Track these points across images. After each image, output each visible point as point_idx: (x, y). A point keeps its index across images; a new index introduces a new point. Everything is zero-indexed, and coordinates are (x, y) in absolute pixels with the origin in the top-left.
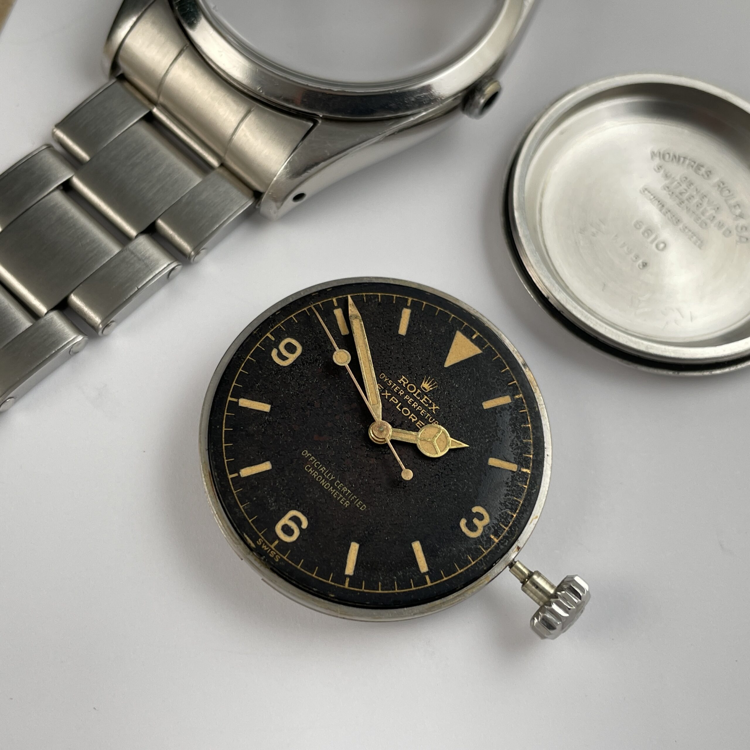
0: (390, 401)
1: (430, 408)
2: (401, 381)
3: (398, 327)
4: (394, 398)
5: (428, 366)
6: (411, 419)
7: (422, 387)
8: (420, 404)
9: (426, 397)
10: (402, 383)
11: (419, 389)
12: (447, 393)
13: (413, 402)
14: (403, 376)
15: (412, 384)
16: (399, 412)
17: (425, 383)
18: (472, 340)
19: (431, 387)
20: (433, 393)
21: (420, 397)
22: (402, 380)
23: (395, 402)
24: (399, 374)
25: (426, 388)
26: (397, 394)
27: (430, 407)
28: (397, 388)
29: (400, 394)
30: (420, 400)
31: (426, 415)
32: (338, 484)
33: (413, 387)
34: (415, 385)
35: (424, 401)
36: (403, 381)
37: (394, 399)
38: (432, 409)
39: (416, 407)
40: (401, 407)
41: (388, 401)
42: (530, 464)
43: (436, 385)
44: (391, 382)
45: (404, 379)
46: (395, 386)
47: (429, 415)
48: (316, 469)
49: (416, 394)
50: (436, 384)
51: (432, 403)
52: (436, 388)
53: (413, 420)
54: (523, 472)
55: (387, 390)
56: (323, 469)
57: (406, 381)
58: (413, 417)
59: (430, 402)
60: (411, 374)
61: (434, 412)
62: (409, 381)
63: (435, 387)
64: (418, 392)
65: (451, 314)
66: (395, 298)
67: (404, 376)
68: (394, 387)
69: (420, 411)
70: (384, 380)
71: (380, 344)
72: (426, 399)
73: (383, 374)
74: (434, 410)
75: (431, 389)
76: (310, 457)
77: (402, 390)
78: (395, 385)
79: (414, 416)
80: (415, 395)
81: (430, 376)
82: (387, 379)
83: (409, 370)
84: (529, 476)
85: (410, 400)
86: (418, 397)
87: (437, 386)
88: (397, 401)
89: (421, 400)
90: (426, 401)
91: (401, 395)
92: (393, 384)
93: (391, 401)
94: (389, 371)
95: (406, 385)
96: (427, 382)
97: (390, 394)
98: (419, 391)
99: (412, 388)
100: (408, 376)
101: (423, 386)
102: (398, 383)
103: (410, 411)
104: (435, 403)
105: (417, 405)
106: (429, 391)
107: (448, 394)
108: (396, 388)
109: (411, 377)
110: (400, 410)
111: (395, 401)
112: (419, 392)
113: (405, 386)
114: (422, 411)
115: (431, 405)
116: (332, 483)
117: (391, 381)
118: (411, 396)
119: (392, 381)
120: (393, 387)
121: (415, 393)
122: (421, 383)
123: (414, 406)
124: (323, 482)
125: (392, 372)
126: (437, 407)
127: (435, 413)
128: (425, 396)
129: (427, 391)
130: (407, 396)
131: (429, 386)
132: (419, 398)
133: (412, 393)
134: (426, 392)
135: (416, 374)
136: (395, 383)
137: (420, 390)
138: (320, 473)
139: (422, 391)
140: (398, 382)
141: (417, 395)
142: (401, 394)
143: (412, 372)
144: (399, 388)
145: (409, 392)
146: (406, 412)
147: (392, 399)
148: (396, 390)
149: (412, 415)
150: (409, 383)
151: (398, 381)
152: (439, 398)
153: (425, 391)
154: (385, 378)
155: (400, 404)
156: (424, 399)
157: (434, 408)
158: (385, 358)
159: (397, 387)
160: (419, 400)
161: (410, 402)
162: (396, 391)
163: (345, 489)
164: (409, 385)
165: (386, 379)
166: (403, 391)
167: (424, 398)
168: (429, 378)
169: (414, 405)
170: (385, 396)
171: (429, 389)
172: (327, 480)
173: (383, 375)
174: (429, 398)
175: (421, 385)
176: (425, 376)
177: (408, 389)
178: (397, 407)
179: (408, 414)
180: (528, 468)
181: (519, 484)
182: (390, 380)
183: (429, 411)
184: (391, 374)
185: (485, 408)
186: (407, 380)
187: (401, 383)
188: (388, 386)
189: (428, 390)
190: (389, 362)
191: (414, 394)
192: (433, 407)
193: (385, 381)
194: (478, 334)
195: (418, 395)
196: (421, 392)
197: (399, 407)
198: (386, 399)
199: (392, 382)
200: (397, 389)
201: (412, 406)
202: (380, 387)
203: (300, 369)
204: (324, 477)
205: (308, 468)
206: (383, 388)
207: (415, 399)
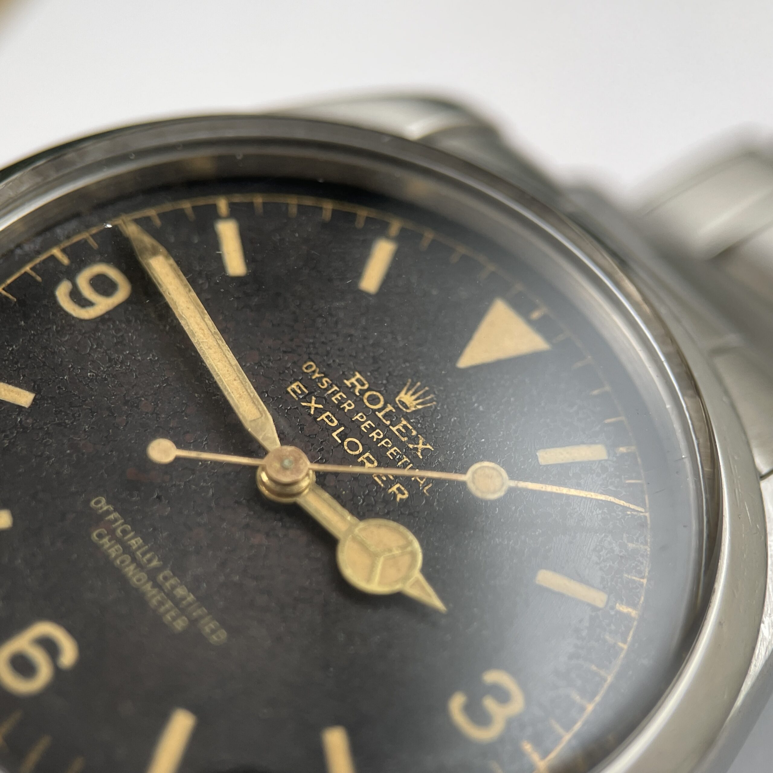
0: (319, 419)
1: (411, 446)
2: (352, 384)
3: (358, 276)
4: (330, 415)
5: (420, 360)
6: (362, 464)
7: (400, 401)
8: (389, 435)
9: (404, 422)
10: (354, 386)
11: (390, 404)
12: (455, 421)
13: (372, 429)
14: (357, 373)
15: (376, 391)
16: (337, 444)
17: (406, 394)
18: (529, 322)
19: (418, 404)
20: (423, 417)
21: (391, 421)
22: (353, 380)
23: (330, 424)
24: (349, 369)
25: (408, 404)
26: (337, 409)
27: (412, 444)
28: (341, 396)
29: (344, 408)
30: (391, 427)
31: (400, 459)
32: (166, 578)
33: (379, 398)
34: (382, 394)
35: (398, 430)
36: (356, 383)
37: (328, 417)
38: (416, 449)
39: (379, 441)
40: (343, 436)
41: (315, 419)
42: (640, 599)
43: (431, 401)
44: (326, 382)
45: (358, 380)
46: (336, 390)
47: (406, 459)
48: (120, 541)
49: (383, 413)
50: (432, 399)
51: (417, 436)
52: (431, 407)
54: (619, 612)
55: (315, 397)
56: (135, 542)
57: (363, 385)
58: (368, 459)
59: (414, 433)
60: (377, 370)
61: (419, 454)
62: (369, 383)
63: (429, 405)
64: (387, 410)
67: (360, 373)
68: (333, 392)
69: (387, 449)
70: (311, 376)
72: (405, 427)
73: (312, 363)
74: (420, 450)
75: (420, 407)
76: (108, 513)
77: (349, 402)
78: (335, 388)
79: (371, 457)
80: (380, 415)
81: (421, 382)
82: (319, 373)
83: (372, 363)
84: (635, 623)
85: (366, 424)
86: (387, 421)
87: (435, 403)
88: (336, 422)
89: (394, 426)
90: (403, 430)
91: (346, 411)
92: (332, 387)
93: (322, 420)
94: (325, 358)
95: (362, 392)
96: (411, 392)
97: (321, 406)
98: (390, 408)
99: (374, 400)
100: (369, 374)
101: (402, 400)
102: (342, 387)
103: (362, 445)
104: (425, 438)
105: (382, 436)
106: (414, 412)
107: (459, 422)
108: (338, 396)
109: (375, 378)
110: (340, 441)
111: (331, 421)
112: (391, 411)
113: (358, 394)
114: (392, 451)
115: (414, 440)
116: (152, 574)
117: (327, 379)
118: (372, 415)
119: (331, 380)
120: (330, 392)
121: (380, 410)
122: (399, 393)
123: (373, 437)
124: (130, 570)
125: (334, 361)
126: (428, 446)
127: (421, 457)
128: (402, 419)
129: (408, 411)
130: (360, 414)
131: (416, 400)
132: (388, 423)
133: (374, 411)
134: (406, 413)
135: (390, 373)
136: (337, 385)
137: (394, 407)
138: (127, 549)
139: (397, 408)
140: (345, 384)
141: (384, 416)
142: (347, 408)
143: (379, 368)
144: (344, 396)
145: (367, 407)
146: (353, 446)
147: (323, 417)
148: (336, 399)
149: (367, 454)
150: (368, 390)
151: (345, 381)
152: (436, 428)
153: (405, 410)
154: (314, 372)
155: (343, 428)
156: (399, 427)
157: (420, 446)
159: (341, 394)
160: (388, 426)
161: (365, 427)
162: (336, 402)
163: (181, 591)
164: (367, 394)
165: (317, 375)
166: (354, 402)
167: (401, 425)
168: (419, 384)
169: (374, 434)
170: (310, 408)
171: (415, 407)
172: (140, 566)
173: (311, 366)
174: (412, 426)
175: (397, 396)
176: (410, 380)
177: (365, 401)
178: (334, 435)
179: (357, 453)
180: (634, 606)
181: (607, 637)
182: (326, 376)
183: (410, 454)
184: (329, 365)
185: (542, 461)
186: (365, 382)
187: (350, 386)
188: (320, 387)
189: (412, 409)
191: (377, 413)
192: (418, 444)
193: (313, 377)
194: (547, 311)
195: (387, 416)
196: (394, 411)
197: (337, 435)
198: (310, 414)
199: (330, 382)
200: (340, 398)
201: (370, 436)
202: (300, 388)
203: (118, 330)
204: (134, 559)
205: (100, 536)
206: (307, 392)
207: (379, 424)
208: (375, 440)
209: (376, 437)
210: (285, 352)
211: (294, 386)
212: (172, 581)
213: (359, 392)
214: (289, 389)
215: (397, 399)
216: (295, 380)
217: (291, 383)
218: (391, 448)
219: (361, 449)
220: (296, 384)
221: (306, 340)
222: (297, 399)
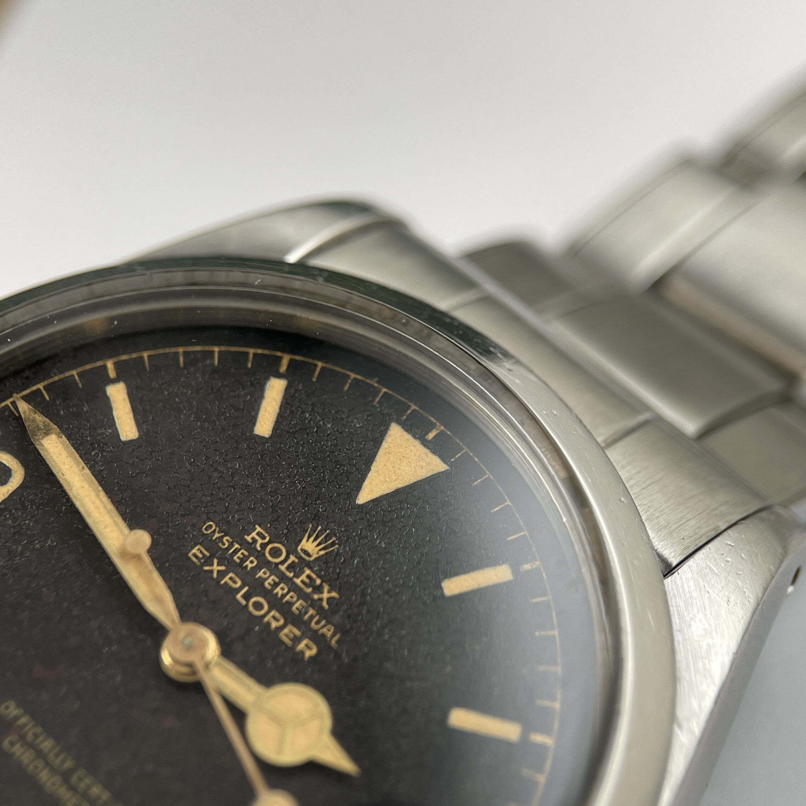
0: (222, 582)
1: (316, 597)
2: (253, 538)
3: (253, 420)
4: (233, 576)
5: (318, 502)
6: (269, 624)
7: (302, 550)
8: (294, 588)
9: (308, 572)
10: (254, 541)
11: (293, 554)
12: (358, 562)
13: (276, 585)
14: (257, 526)
15: (278, 543)
16: (241, 607)
17: (307, 541)
18: (425, 443)
19: (321, 550)
20: (327, 563)
21: (295, 572)
22: (254, 534)
23: (234, 585)
24: (249, 523)
25: (310, 551)
26: (239, 568)
27: (316, 594)
28: (242, 554)
29: (247, 566)
30: (295, 579)
31: (306, 613)
32: (80, 779)
33: (281, 550)
34: (284, 545)
35: (302, 582)
36: (257, 537)
37: (231, 578)
38: (322, 599)
39: (284, 596)
40: (247, 597)
41: (218, 582)
42: (554, 725)
43: (333, 544)
44: (227, 540)
45: (259, 534)
46: (236, 549)
47: (312, 612)
48: (31, 746)
49: (286, 565)
50: (333, 542)
51: (321, 585)
52: (333, 551)
53: (274, 625)
54: (534, 744)
55: (217, 558)
56: (47, 745)
57: (264, 538)
58: (274, 617)
59: (318, 582)
60: (277, 520)
61: (324, 604)
62: (270, 535)
63: (331, 549)
64: (289, 562)
65: (380, 387)
66: (251, 356)
67: (260, 526)
68: (234, 551)
69: (293, 604)
70: (212, 537)
71: (207, 458)
72: (308, 577)
73: (211, 523)
74: (325, 600)
75: (322, 553)
76: (17, 718)
77: (251, 558)
78: (237, 546)
79: (277, 614)
80: (283, 568)
81: (322, 525)
82: (219, 533)
83: (272, 512)
84: (552, 752)
85: (270, 580)
86: (290, 572)
87: (337, 546)
88: (239, 582)
89: (298, 578)
90: (307, 581)
91: (249, 568)
92: (233, 546)
93: (226, 583)
94: (224, 515)
95: (264, 546)
96: (312, 538)
97: (222, 568)
98: (292, 558)
99: (275, 553)
100: (269, 525)
101: (304, 548)
102: (243, 544)
103: (268, 603)
104: (330, 585)
105: (286, 591)
106: (317, 559)
107: (363, 563)
108: (239, 554)
109: (275, 528)
110: (244, 603)
111: (235, 582)
112: (293, 562)
113: (259, 548)
114: (297, 605)
115: (318, 589)
116: (66, 776)
117: (227, 538)
118: (274, 569)
119: (231, 538)
120: (231, 551)
121: (283, 563)
122: (300, 541)
123: (277, 593)
124: (44, 776)
125: (233, 517)
126: (333, 595)
127: (327, 607)
128: (306, 568)
129: (311, 559)
130: (263, 571)
131: (318, 545)
132: (291, 575)
133: (277, 565)
134: (309, 561)
135: (289, 520)
136: (237, 543)
137: (296, 557)
138: (40, 754)
139: (300, 558)
140: (246, 540)
141: (288, 568)
142: (250, 566)
143: (278, 517)
144: (246, 553)
145: (269, 562)
146: (258, 606)
147: (226, 579)
148: (238, 558)
149: (273, 613)
150: (270, 542)
151: (246, 537)
152: (340, 573)
153: (307, 558)
154: (214, 531)
155: (246, 589)
156: (303, 577)
157: (325, 595)
158: (219, 489)
159: (242, 551)
160: (291, 579)
161: (269, 584)
162: (238, 561)
163: (96, 790)
164: (269, 547)
165: (217, 535)
166: (256, 558)
167: (305, 575)
168: (320, 528)
169: (278, 590)
170: (212, 572)
171: (318, 553)
172: (53, 770)
173: (210, 526)
174: (316, 574)
175: (297, 545)
176: (310, 527)
177: (267, 555)
178: (239, 596)
179: (262, 612)
180: (548, 733)
182: (226, 535)
183: (316, 604)
184: (229, 522)
185: (447, 593)
186: (266, 535)
187: (250, 541)
188: (221, 548)
189: (315, 556)
190: (228, 496)
191: (280, 566)
192: (323, 593)
193: (214, 538)
194: (442, 428)
195: (291, 568)
196: (297, 561)
197: (241, 597)
198: (212, 578)
199: (231, 540)
200: (242, 556)
202: (201, 552)
203: (15, 519)
204: (47, 764)
205: (12, 744)
206: (207, 554)
207: (283, 578)
208: (280, 596)
209: (280, 592)
210: (183, 516)
211: (195, 551)
212: (87, 781)
213: (260, 547)
214: (190, 555)
215: (299, 548)
216: (196, 545)
217: (192, 548)
218: (296, 602)
219: (266, 607)
220: (197, 548)
221: (204, 499)
222: (199, 564)
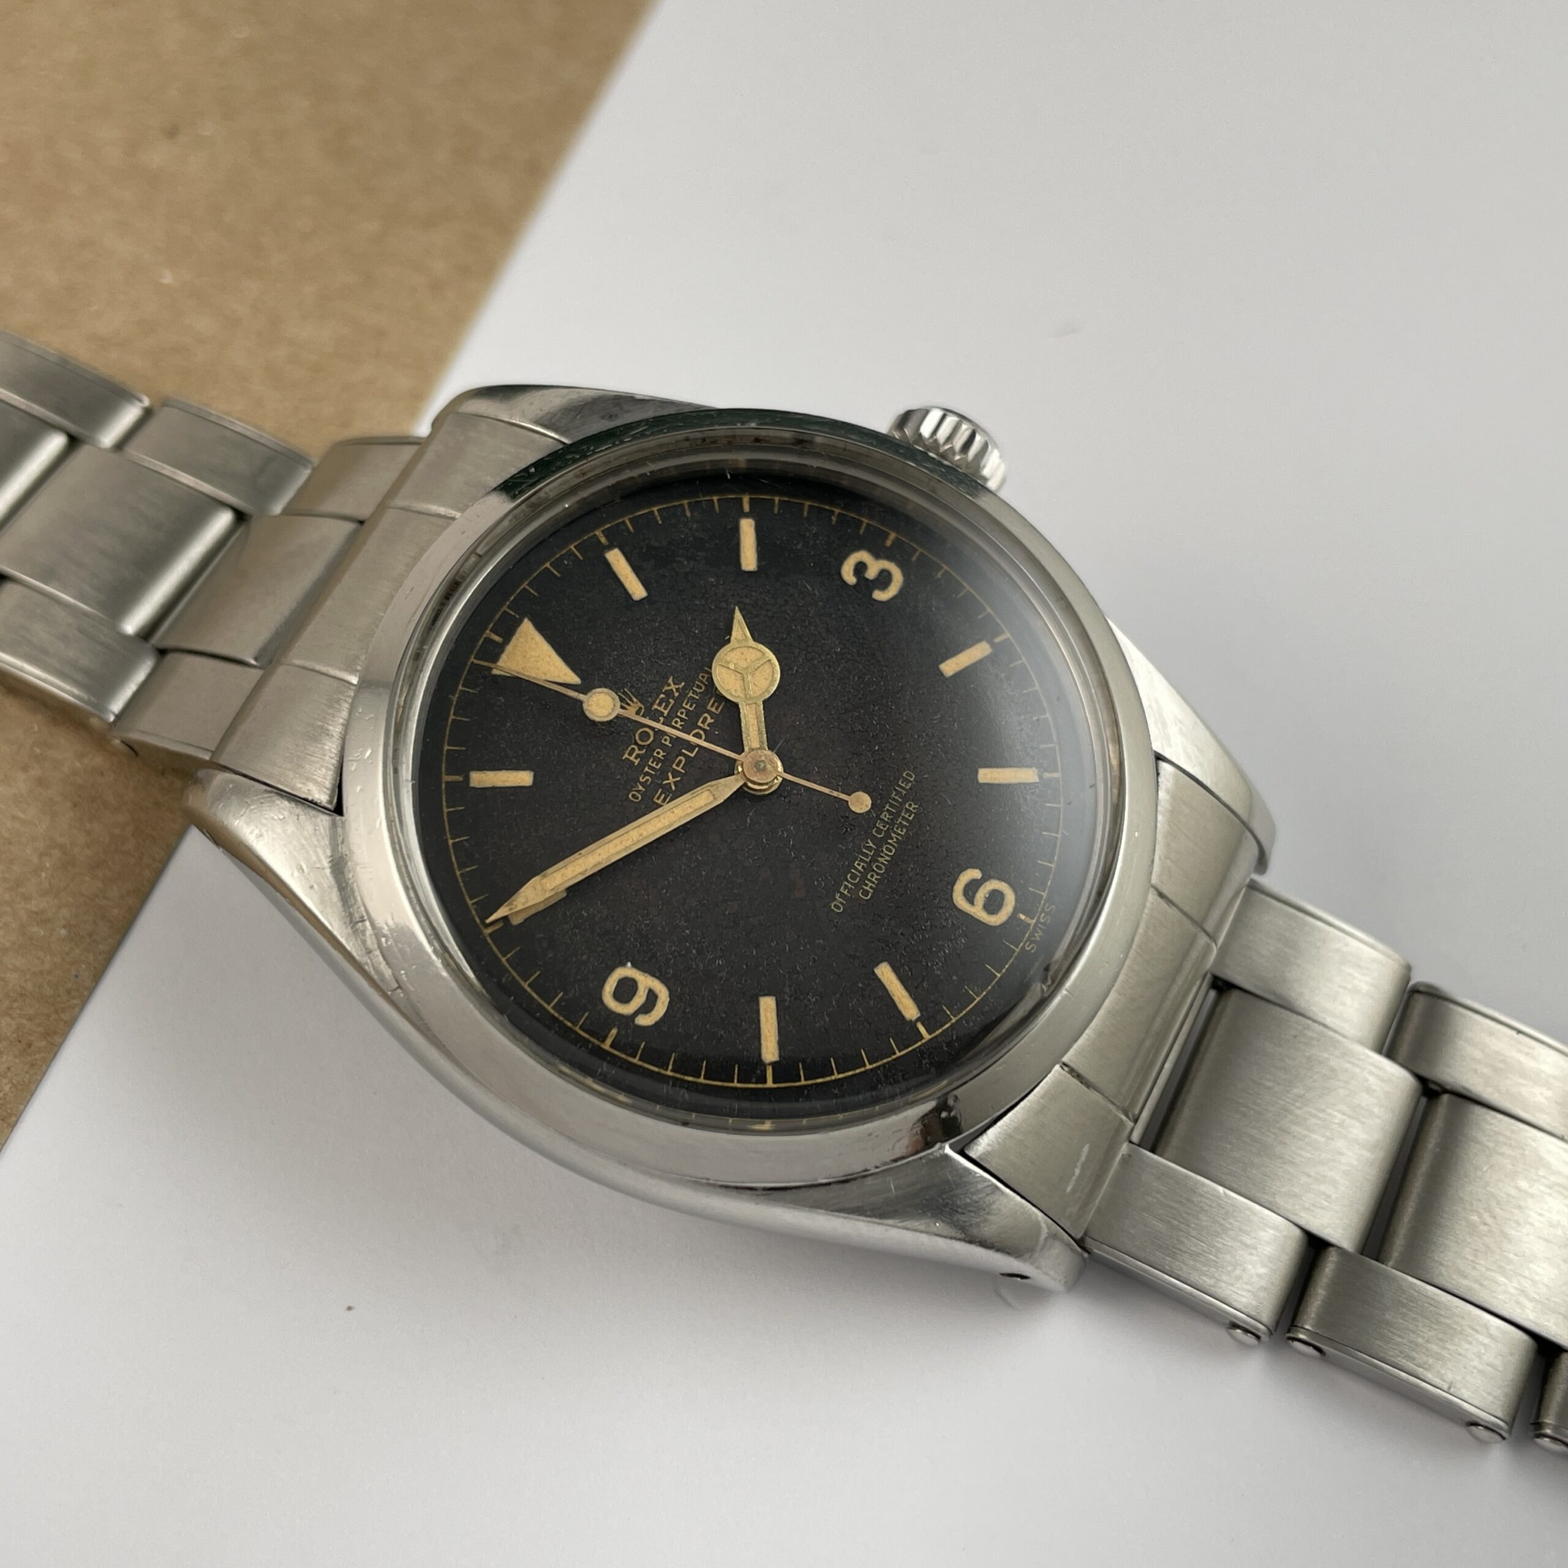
0: (684, 772)
1: (677, 694)
2: (636, 758)
3: (519, 789)
4: (675, 764)
6: (710, 724)
8: (673, 713)
9: (655, 706)
10: (638, 756)
14: (624, 758)
15: (635, 738)
16: (701, 750)
18: (507, 641)
19: (633, 702)
21: (659, 717)
22: (632, 758)
23: (683, 762)
24: (622, 765)
26: (667, 761)
27: (674, 695)
28: (652, 762)
29: (663, 756)
30: (665, 715)
31: (693, 698)
32: (879, 831)
33: (641, 733)
35: (665, 709)
36: (634, 755)
37: (678, 765)
38: (677, 690)
39: (682, 720)
40: (691, 748)
41: (684, 776)
44: (643, 778)
45: (630, 754)
46: (649, 769)
47: (691, 694)
48: (864, 877)
51: (665, 693)
53: (709, 720)
54: (751, 508)
55: (662, 781)
56: (859, 865)
57: (633, 749)
58: (703, 722)
59: (662, 696)
60: (614, 744)
61: (681, 686)
62: (630, 745)
63: (629, 693)
66: (451, 809)
67: (623, 756)
68: (652, 770)
69: (688, 711)
72: (660, 705)
73: (630, 796)
74: (677, 687)
75: (634, 699)
76: (842, 895)
77: (655, 754)
78: (646, 769)
79: (701, 721)
82: (638, 787)
83: (607, 749)
87: (626, 690)
88: (680, 758)
89: (663, 713)
90: (664, 704)
91: (665, 754)
92: (647, 772)
93: (682, 768)
94: (620, 787)
95: (641, 747)
97: (670, 774)
99: (644, 736)
100: (620, 748)
102: (642, 764)
104: (663, 686)
105: (677, 719)
106: (642, 702)
107: (636, 665)
108: (654, 765)
109: (622, 742)
110: (697, 749)
111: (680, 761)
112: (649, 720)
113: (644, 751)
114: (688, 707)
115: (669, 694)
116: (879, 843)
117: (641, 779)
119: (640, 775)
120: (652, 772)
121: (652, 728)
122: (628, 720)
124: (884, 859)
125: (620, 780)
126: (670, 681)
127: (683, 684)
128: (653, 709)
130: (664, 742)
131: (629, 705)
134: (645, 708)
136: (643, 769)
138: (868, 869)
140: (639, 763)
142: (662, 753)
144: (651, 760)
147: (679, 769)
148: (657, 765)
149: (700, 724)
150: (636, 743)
151: (636, 764)
154: (638, 791)
155: (683, 751)
156: (661, 709)
157: (673, 687)
159: (650, 763)
162: (660, 765)
164: (640, 742)
165: (641, 788)
166: (654, 751)
167: (659, 708)
171: (636, 703)
172: (878, 853)
173: (633, 796)
174: (656, 699)
177: (648, 743)
178: (692, 755)
179: (701, 732)
182: (638, 781)
183: (683, 692)
184: (626, 782)
185: (644, 594)
186: (630, 749)
187: (639, 759)
188: (652, 781)
189: (640, 705)
190: (600, 789)
191: (656, 730)
192: (672, 690)
193: (644, 789)
194: (488, 632)
197: (692, 753)
198: (681, 780)
199: (642, 776)
200: (655, 763)
202: (659, 796)
203: (667, 961)
204: (874, 860)
205: (866, 893)
206: (660, 790)
208: (683, 723)
209: (680, 723)
211: (660, 802)
212: (879, 825)
213: (642, 750)
216: (654, 803)
217: (657, 804)
218: (685, 709)
219: (696, 731)
220: (656, 801)
221: (609, 808)
